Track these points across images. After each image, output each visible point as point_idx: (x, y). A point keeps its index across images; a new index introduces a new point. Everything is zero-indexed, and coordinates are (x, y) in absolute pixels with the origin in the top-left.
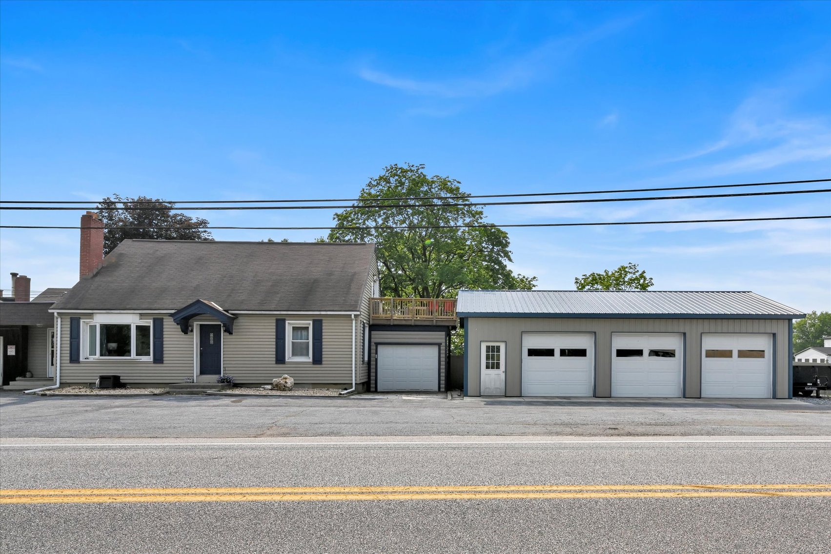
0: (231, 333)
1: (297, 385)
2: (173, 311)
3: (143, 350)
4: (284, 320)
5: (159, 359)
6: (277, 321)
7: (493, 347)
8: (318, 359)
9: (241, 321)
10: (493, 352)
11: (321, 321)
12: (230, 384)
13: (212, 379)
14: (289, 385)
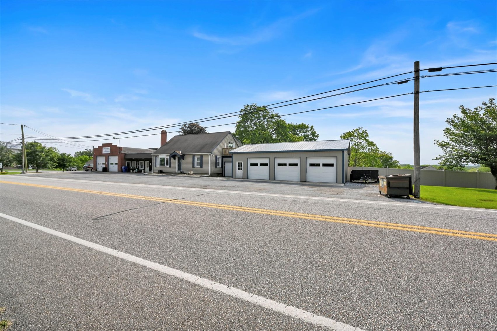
0: (183, 159)
1: (194, 174)
2: (170, 154)
3: (167, 164)
4: (194, 156)
5: (170, 167)
6: (193, 156)
7: (240, 163)
8: (201, 167)
9: (186, 157)
10: (240, 164)
11: (202, 156)
12: (183, 173)
13: (179, 171)
14: (191, 173)
